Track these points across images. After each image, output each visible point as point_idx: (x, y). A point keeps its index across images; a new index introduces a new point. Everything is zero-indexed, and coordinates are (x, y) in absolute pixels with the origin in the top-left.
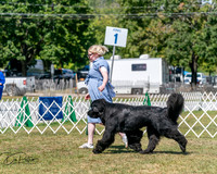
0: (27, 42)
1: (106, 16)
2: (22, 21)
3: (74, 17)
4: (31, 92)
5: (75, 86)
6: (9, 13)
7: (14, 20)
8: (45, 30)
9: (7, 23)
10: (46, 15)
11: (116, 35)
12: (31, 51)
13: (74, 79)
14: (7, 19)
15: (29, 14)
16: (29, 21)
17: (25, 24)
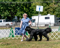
0: (12, 11)
1: (37, 2)
3: (27, 3)
6: (6, 2)
7: (8, 4)
8: (18, 7)
9: (6, 5)
10: (18, 2)
11: (40, 8)
12: (14, 14)
14: (6, 4)
15: (12, 2)
16: (12, 4)
17: (11, 5)
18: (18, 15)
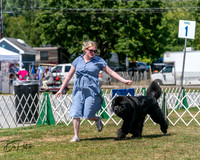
0: (102, 36)
1: (179, 9)
2: (97, 16)
3: (148, 11)
4: (107, 84)
5: (149, 77)
6: (85, 8)
7: (89, 16)
8: (119, 24)
9: (83, 18)
10: (120, 10)
11: (186, 28)
12: (106, 45)
13: (148, 71)
14: (83, 15)
15: (103, 10)
16: (103, 16)
17: (100, 19)
18: (120, 50)
